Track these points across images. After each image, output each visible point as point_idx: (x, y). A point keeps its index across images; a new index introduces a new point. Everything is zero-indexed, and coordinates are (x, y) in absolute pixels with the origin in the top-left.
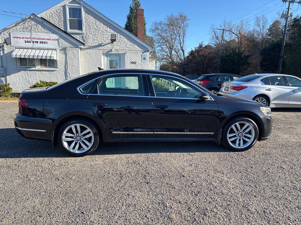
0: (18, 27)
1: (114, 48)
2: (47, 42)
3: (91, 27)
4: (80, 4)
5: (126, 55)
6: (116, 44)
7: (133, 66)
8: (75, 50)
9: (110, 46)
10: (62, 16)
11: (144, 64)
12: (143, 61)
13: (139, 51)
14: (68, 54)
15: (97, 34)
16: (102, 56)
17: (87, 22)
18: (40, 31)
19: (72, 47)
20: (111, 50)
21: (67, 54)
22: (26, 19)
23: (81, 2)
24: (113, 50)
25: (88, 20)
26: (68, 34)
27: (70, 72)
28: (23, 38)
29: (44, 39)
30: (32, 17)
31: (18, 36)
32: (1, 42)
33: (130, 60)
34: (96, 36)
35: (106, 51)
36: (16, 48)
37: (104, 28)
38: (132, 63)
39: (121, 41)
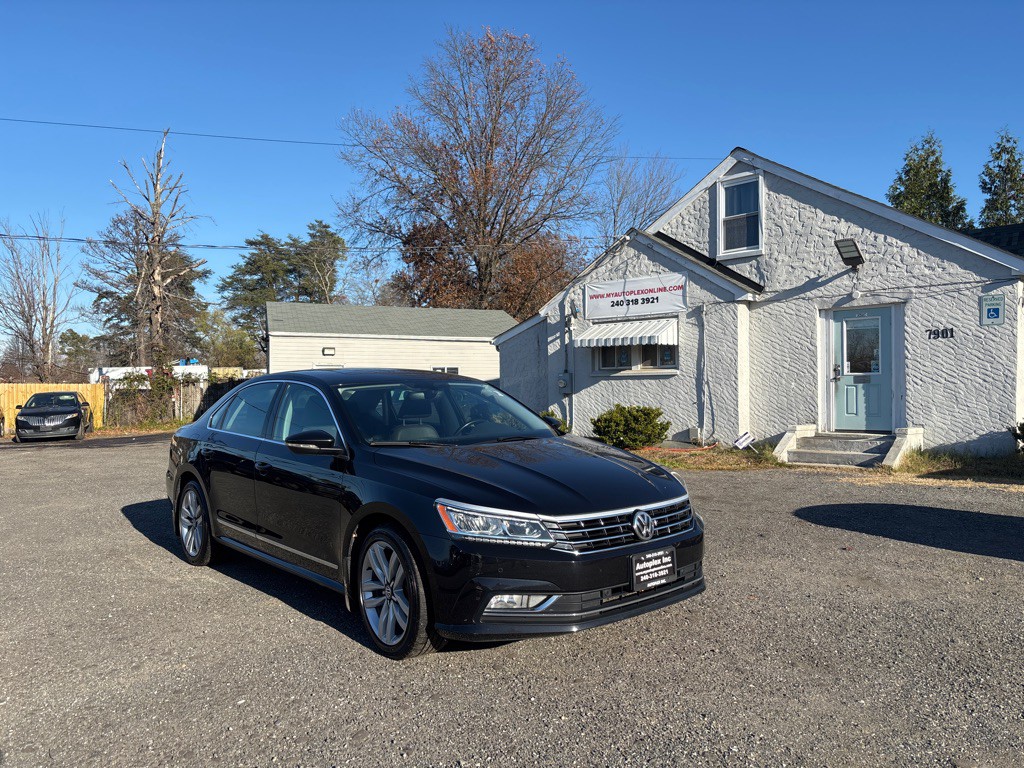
0: (602, 269)
1: (861, 287)
2: (657, 298)
3: (787, 229)
4: (755, 168)
5: (908, 306)
6: (871, 272)
7: (941, 345)
8: (725, 310)
9: (847, 283)
10: (707, 217)
11: (991, 336)
12: (986, 321)
13: (968, 285)
14: (706, 327)
15: (802, 247)
16: (820, 321)
17: (773, 216)
18: (645, 269)
19: (720, 303)
20: (850, 297)
21: (703, 325)
22: (616, 247)
23: (758, 163)
24: (858, 294)
25: (777, 210)
26: (719, 263)
27: (710, 379)
28: (608, 295)
29: (651, 291)
30: (628, 238)
31: (600, 292)
32: (568, 311)
33: (925, 322)
34: (800, 256)
35: (834, 302)
36: (594, 323)
37: (827, 226)
38: (936, 334)
39: (888, 258)
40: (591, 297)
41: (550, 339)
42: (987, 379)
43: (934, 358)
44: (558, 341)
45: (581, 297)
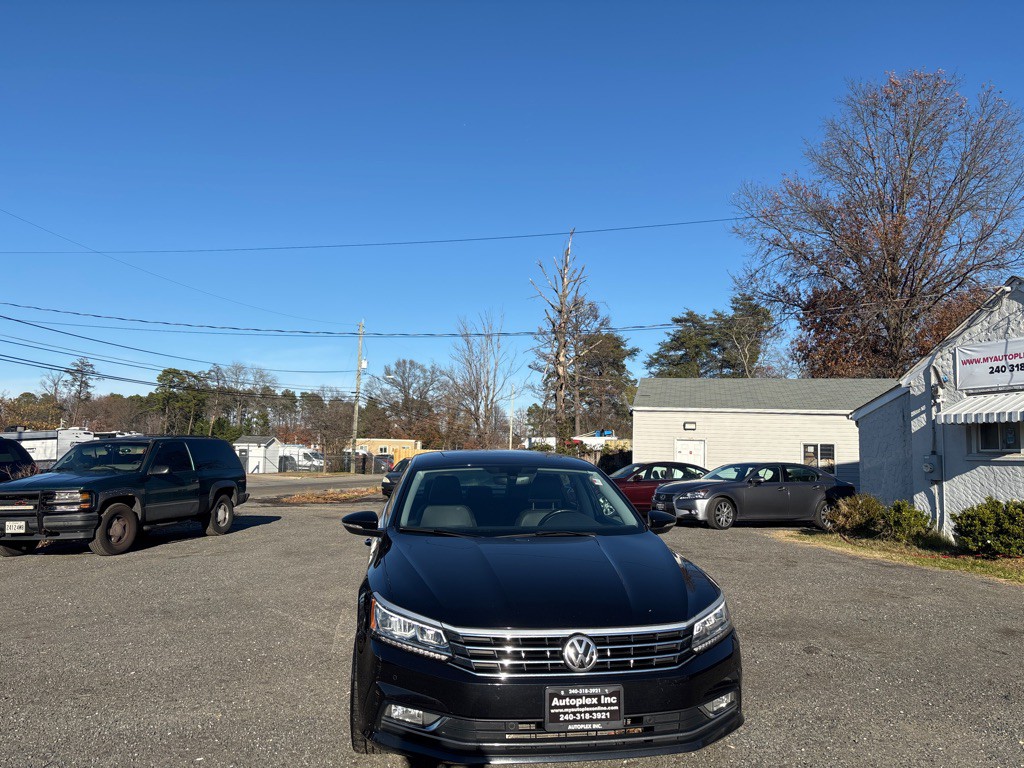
0: (977, 328)
28: (986, 360)
30: (1008, 289)
31: (975, 356)
32: (934, 380)
36: (968, 395)
40: (964, 363)
41: (913, 414)
44: (924, 415)
45: (951, 363)
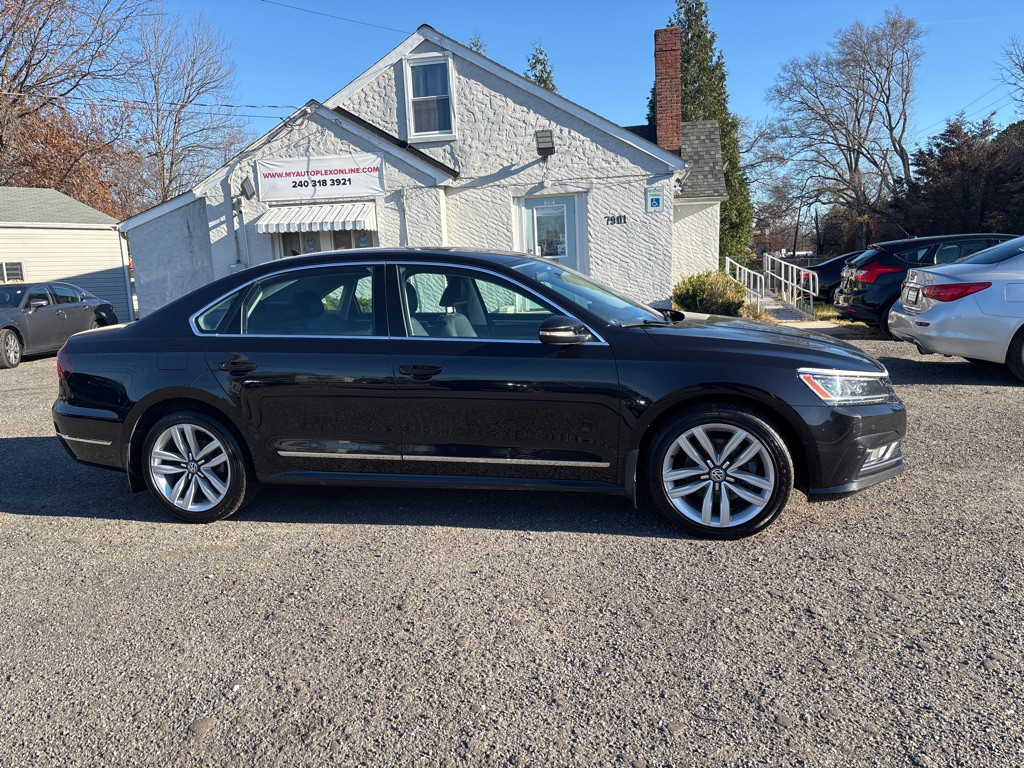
0: (276, 144)
1: (550, 177)
2: (349, 180)
3: (479, 115)
4: (444, 49)
5: (590, 195)
6: (558, 162)
7: (616, 229)
8: (428, 195)
9: (537, 172)
10: (393, 95)
12: (650, 209)
13: (636, 178)
14: (407, 211)
15: (495, 135)
16: (514, 208)
17: (465, 101)
18: (332, 147)
19: (421, 188)
20: (541, 186)
21: (404, 210)
22: (294, 120)
23: (447, 45)
24: (548, 183)
25: (468, 96)
26: (410, 147)
28: (288, 175)
29: (341, 172)
30: (309, 110)
31: (277, 170)
32: (235, 191)
33: (604, 210)
34: (494, 143)
35: (527, 190)
36: (270, 206)
37: (517, 115)
38: (612, 220)
39: (573, 150)
40: (266, 176)
41: (211, 224)
42: (651, 258)
43: (611, 241)
44: (224, 225)
45: (251, 175)
